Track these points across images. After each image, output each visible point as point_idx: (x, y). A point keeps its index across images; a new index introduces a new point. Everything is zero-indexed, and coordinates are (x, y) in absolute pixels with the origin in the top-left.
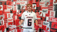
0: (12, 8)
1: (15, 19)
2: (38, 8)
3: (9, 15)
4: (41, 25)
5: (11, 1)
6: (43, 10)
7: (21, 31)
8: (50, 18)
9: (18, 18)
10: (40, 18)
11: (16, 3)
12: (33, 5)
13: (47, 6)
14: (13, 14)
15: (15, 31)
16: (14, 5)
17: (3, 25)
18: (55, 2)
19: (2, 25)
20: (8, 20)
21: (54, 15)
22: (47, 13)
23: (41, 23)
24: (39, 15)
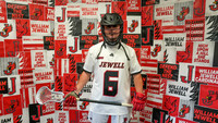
0: (49, 30)
1: (63, 72)
2: (148, 30)
3: (40, 56)
4: (161, 96)
5: (46, 3)
6: (165, 36)
7: (82, 117)
8: (194, 70)
9: (72, 69)
10: (156, 69)
11: (64, 10)
13: (183, 23)
14: (53, 52)
15: (62, 116)
16: (58, 19)
17: (18, 93)
18: (212, 8)
19: (11, 93)
20: (36, 75)
21: (210, 56)
22: (183, 48)
23: (158, 89)
24: (152, 58)
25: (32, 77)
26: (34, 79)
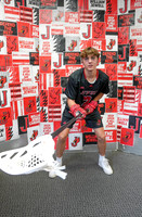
0: (34, 47)
1: (48, 86)
2: (125, 48)
3: (27, 71)
5: (31, 21)
6: (140, 53)
9: (56, 83)
10: (132, 81)
11: (48, 28)
12: (108, 38)
15: (47, 127)
16: (43, 36)
17: (8, 105)
19: (3, 105)
20: (24, 88)
24: (128, 72)
25: (19, 91)
26: (22, 93)
